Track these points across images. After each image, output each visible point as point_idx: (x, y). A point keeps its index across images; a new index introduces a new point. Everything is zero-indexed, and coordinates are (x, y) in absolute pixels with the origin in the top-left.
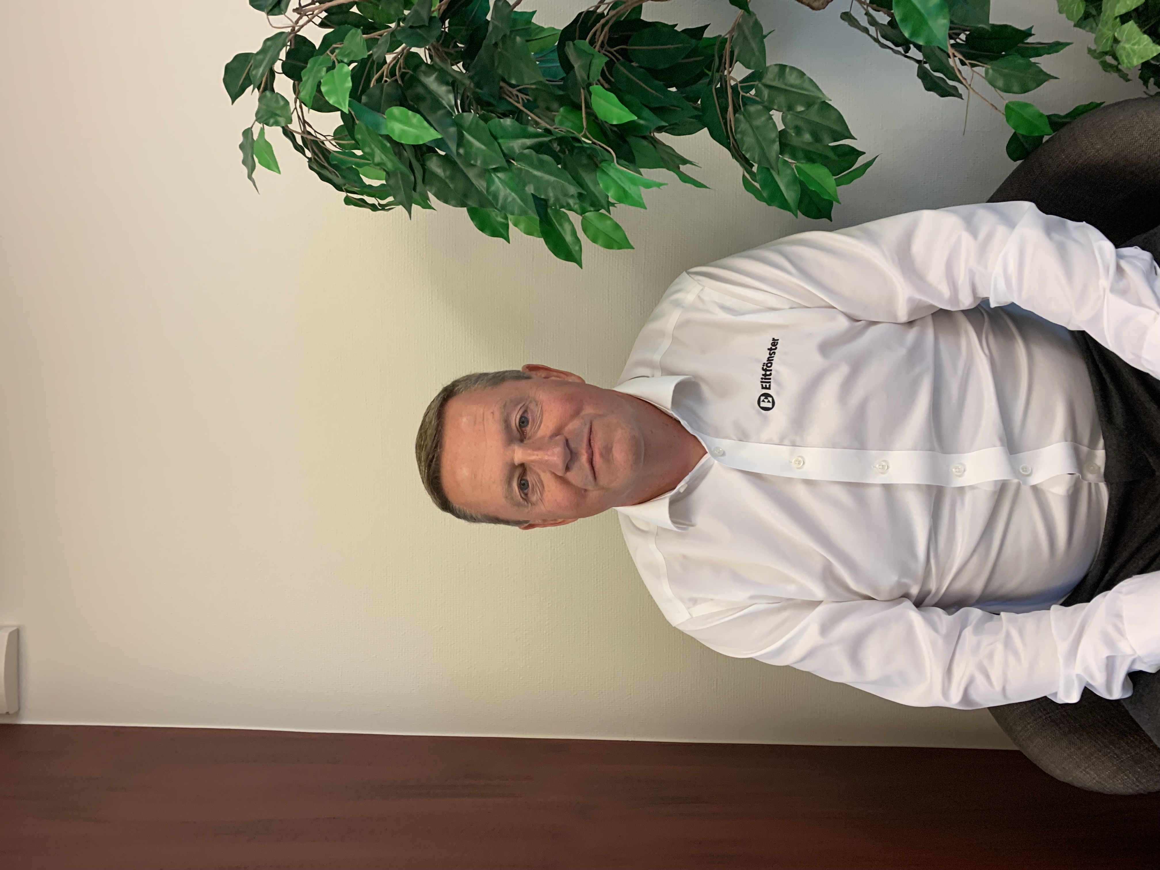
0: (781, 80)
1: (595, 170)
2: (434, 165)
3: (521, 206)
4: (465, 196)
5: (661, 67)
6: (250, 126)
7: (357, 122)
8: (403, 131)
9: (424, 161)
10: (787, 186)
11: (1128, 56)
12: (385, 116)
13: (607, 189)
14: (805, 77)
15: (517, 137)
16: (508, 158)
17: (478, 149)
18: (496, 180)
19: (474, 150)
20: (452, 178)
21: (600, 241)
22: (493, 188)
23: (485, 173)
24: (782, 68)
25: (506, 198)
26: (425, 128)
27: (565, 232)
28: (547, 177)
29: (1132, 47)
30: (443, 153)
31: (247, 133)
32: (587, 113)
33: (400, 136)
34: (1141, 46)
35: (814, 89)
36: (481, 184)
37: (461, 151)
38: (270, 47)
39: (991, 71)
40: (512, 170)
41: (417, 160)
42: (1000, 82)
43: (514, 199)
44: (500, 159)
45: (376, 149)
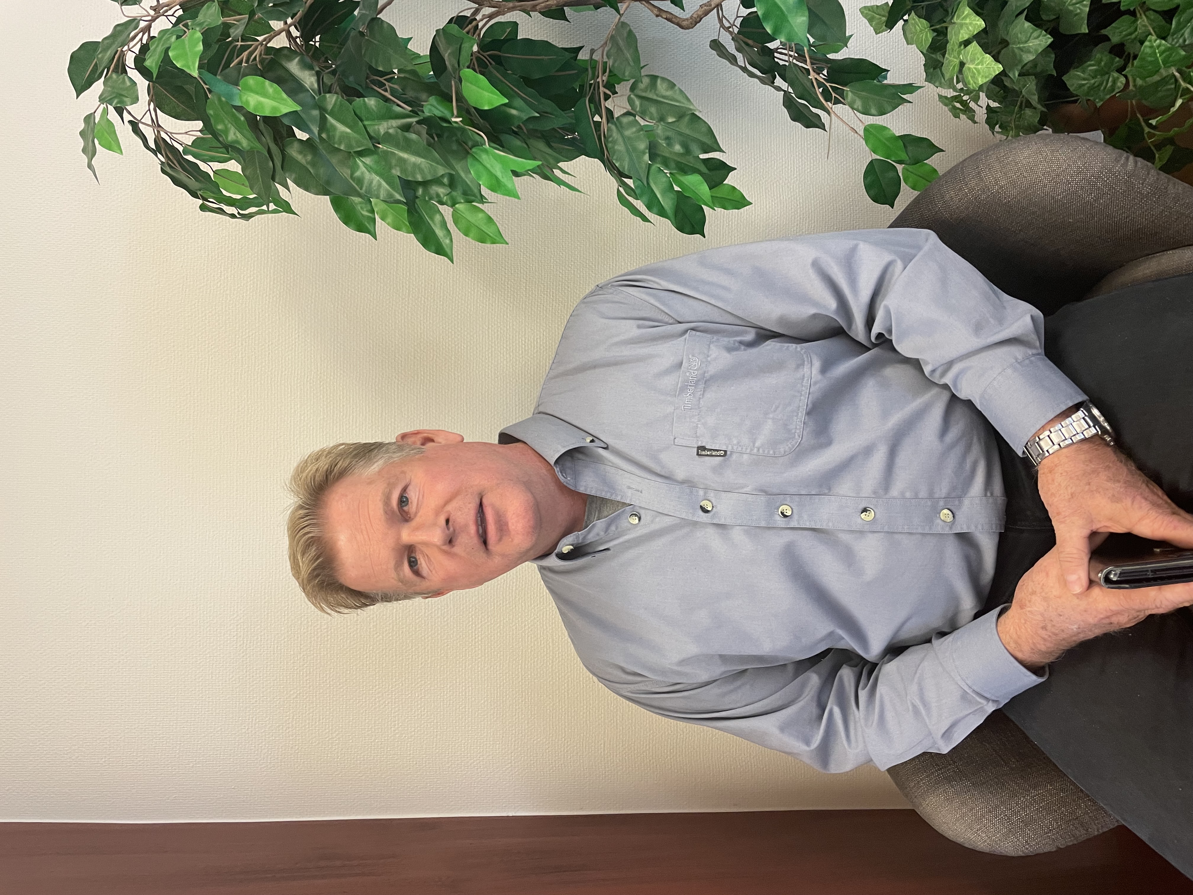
0: (653, 91)
1: (465, 158)
2: (294, 151)
3: (387, 190)
4: (328, 183)
5: (537, 76)
6: (93, 112)
7: (209, 96)
8: (260, 103)
9: (283, 146)
10: (663, 193)
11: (973, 77)
12: (240, 88)
13: (479, 177)
14: (676, 88)
15: (383, 118)
16: (375, 140)
17: (344, 132)
18: (361, 165)
19: (338, 134)
20: (313, 164)
21: (471, 235)
22: (358, 174)
23: (350, 159)
24: (654, 78)
25: (371, 183)
26: (283, 99)
27: (435, 224)
28: (413, 159)
29: (976, 67)
31: (89, 119)
32: (457, 106)
33: (255, 109)
34: (985, 65)
35: (685, 102)
36: (346, 172)
37: (324, 136)
38: (121, 33)
39: (850, 94)
40: (378, 154)
41: (275, 141)
42: (858, 104)
43: (380, 185)
44: (365, 142)
45: (230, 125)
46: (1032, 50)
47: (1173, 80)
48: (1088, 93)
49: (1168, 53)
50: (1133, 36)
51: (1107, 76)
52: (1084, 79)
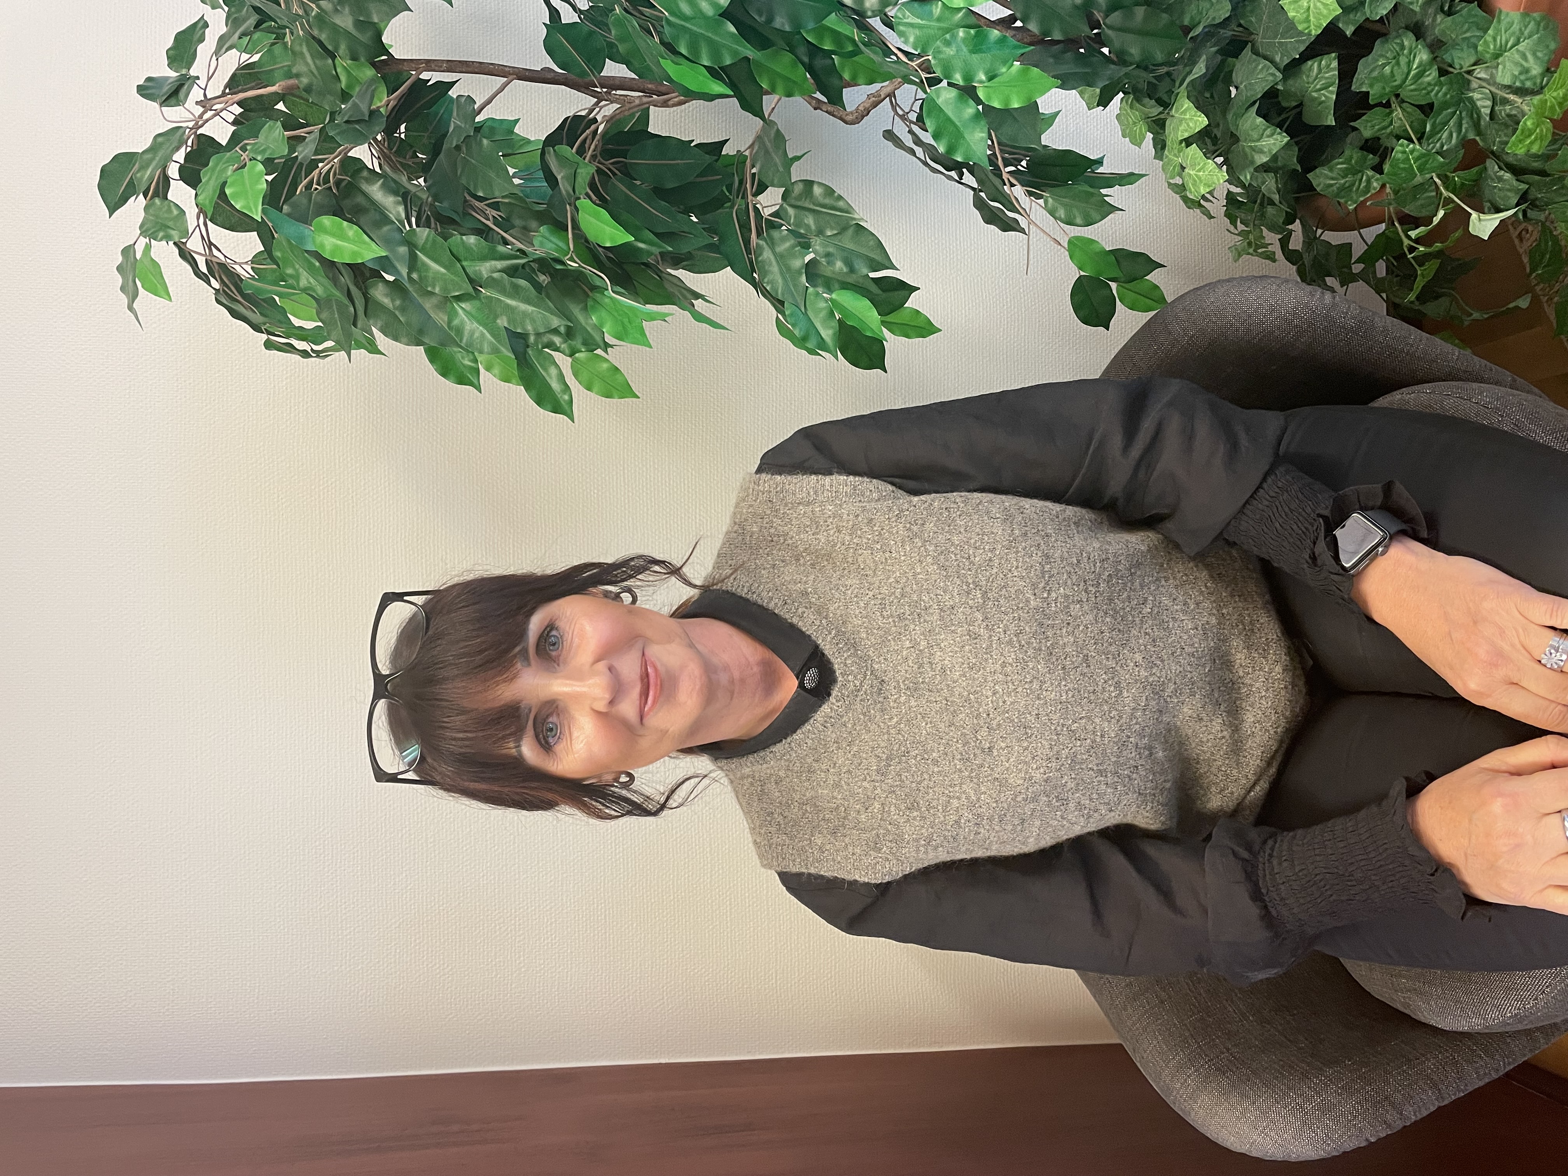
0: (809, 198)
1: (585, 301)
2: (379, 293)
3: (491, 343)
4: (421, 332)
6: (132, 243)
7: (276, 235)
8: (337, 247)
9: (366, 288)
10: (824, 325)
12: (313, 229)
13: (602, 323)
14: (835, 194)
15: (484, 258)
16: (475, 282)
17: (438, 272)
18: (460, 311)
19: (431, 275)
20: (403, 309)
21: (595, 389)
22: (456, 322)
23: (446, 304)
24: (810, 184)
25: (472, 333)
26: (365, 243)
27: (551, 378)
28: (523, 307)
29: (1197, 173)
30: (390, 278)
31: (128, 251)
32: (573, 234)
33: (332, 253)
34: (1207, 173)
35: (847, 209)
36: (441, 318)
37: (415, 276)
38: (161, 144)
39: (1050, 200)
40: (480, 299)
41: (356, 285)
42: (1061, 213)
43: (483, 334)
44: (465, 285)
45: (301, 270)
46: (1265, 150)
47: (1434, 187)
48: (1337, 195)
49: (1424, 159)
50: (1389, 130)
51: (1360, 174)
52: (1333, 179)
